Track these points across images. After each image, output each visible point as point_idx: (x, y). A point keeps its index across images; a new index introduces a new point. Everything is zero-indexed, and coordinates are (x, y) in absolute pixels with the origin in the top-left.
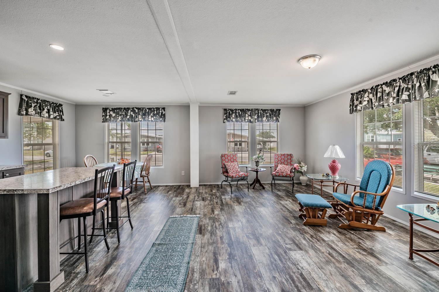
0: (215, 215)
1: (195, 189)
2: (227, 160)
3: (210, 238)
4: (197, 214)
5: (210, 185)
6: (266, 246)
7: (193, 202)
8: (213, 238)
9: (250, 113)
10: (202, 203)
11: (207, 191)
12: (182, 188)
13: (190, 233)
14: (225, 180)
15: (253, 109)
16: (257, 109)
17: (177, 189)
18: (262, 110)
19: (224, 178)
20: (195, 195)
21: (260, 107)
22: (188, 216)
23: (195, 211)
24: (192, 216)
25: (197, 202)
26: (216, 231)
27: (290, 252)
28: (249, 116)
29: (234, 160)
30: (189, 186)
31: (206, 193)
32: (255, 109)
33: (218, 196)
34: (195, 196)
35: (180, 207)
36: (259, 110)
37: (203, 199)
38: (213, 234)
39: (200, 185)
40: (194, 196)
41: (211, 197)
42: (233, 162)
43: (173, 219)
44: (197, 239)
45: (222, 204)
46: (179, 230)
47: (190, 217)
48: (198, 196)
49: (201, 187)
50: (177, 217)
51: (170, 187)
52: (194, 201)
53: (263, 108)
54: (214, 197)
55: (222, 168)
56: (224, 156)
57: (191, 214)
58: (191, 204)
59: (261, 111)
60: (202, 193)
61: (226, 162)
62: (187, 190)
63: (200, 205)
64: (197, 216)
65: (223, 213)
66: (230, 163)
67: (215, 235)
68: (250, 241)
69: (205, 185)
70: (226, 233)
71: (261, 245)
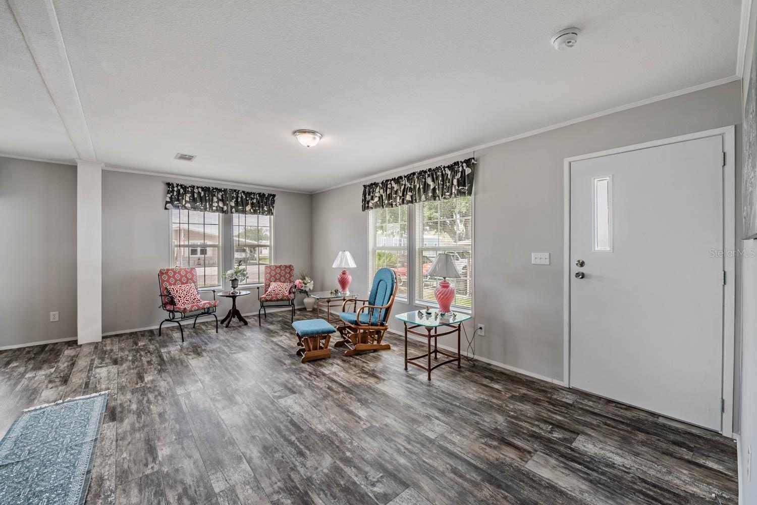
0: (146, 383)
1: (92, 347)
2: (172, 280)
3: (136, 421)
4: (100, 391)
5: (131, 334)
6: (244, 403)
7: (89, 370)
8: (143, 419)
9: (222, 196)
10: (114, 369)
11: (123, 345)
12: (52, 350)
13: (85, 426)
14: (168, 318)
15: (228, 190)
16: (235, 191)
17: (35, 354)
18: (244, 192)
19: (166, 315)
20: (94, 357)
21: (241, 188)
22: (76, 398)
23: (96, 387)
24: (88, 396)
25: (98, 370)
26: (149, 408)
27: (279, 400)
28: (219, 200)
29: (188, 279)
30: (74, 343)
31: (122, 349)
32: (231, 190)
33: (151, 349)
34: (93, 360)
35: (52, 388)
36: (238, 192)
37: (115, 362)
38: (142, 414)
39: (103, 338)
40: (88, 360)
41: (135, 354)
42: (186, 283)
43: (33, 413)
44: (105, 431)
45: (162, 361)
46: (57, 428)
47: (83, 399)
48: (103, 359)
49: (108, 341)
50: (46, 407)
51: (11, 352)
52: (91, 370)
53: (247, 190)
54: (142, 353)
55: (161, 296)
56: (167, 273)
57: (84, 393)
58: (84, 375)
59: (242, 194)
60: (112, 350)
61: (171, 284)
62: (69, 352)
63: (109, 373)
64: (103, 393)
65: (164, 376)
66: (178, 286)
67: (149, 413)
68: (217, 404)
69: (117, 335)
70: (172, 405)
71: (236, 403)
